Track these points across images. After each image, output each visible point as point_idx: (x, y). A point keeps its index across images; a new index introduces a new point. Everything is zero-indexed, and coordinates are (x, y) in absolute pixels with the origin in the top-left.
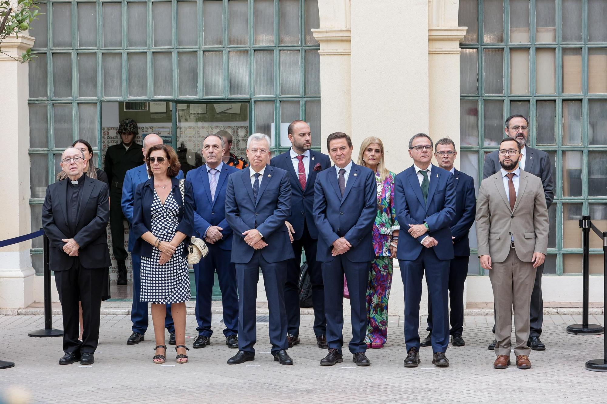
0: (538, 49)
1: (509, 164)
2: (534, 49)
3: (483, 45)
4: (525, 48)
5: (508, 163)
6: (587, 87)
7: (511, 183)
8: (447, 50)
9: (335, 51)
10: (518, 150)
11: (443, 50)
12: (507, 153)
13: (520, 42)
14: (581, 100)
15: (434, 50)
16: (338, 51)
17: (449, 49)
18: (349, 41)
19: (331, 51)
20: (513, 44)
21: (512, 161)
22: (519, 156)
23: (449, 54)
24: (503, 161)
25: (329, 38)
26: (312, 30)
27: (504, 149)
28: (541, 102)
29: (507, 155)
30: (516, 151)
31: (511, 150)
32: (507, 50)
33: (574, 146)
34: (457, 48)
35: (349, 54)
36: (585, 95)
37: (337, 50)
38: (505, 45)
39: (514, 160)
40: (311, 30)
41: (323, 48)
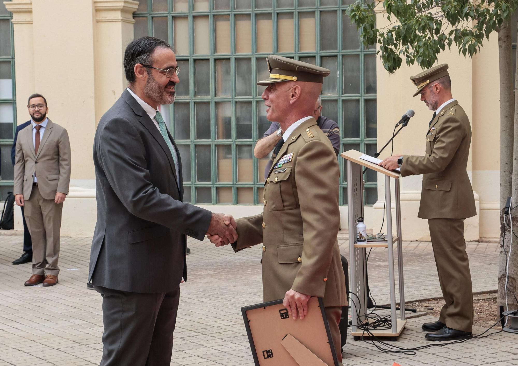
0: (194, 17)
1: (39, 117)
2: (191, 17)
3: (151, 14)
4: (184, 16)
5: (37, 116)
6: (235, 48)
7: (38, 133)
8: (110, 18)
9: (24, 20)
10: (45, 104)
11: (108, 18)
12: (37, 107)
13: (182, 11)
14: (229, 59)
15: (101, 19)
16: (27, 20)
17: (112, 18)
18: (30, 12)
19: (21, 20)
20: (177, 12)
21: (41, 114)
22: (46, 110)
23: (113, 22)
24: (34, 114)
25: (18, 10)
26: (5, 3)
27: (33, 105)
28: (199, 61)
29: (37, 109)
30: (44, 105)
31: (39, 105)
32: (170, 19)
33: (224, 98)
34: (119, 17)
35: (30, 23)
36: (232, 54)
37: (25, 19)
38: (169, 14)
39: (43, 113)
40: (3, 2)
41: (16, 18)
